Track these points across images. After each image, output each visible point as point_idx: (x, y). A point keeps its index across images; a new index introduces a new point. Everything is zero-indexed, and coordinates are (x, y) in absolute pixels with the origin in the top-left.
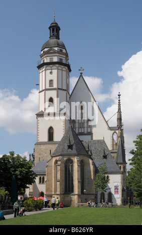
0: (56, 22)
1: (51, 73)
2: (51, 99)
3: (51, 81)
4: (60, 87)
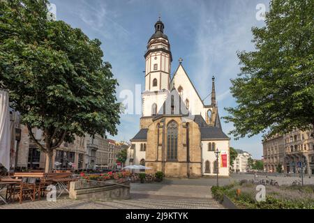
0: (161, 20)
1: (156, 58)
2: (155, 79)
3: (156, 65)
4: (163, 70)
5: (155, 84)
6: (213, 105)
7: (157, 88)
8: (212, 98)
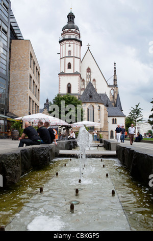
1: (70, 46)
2: (69, 64)
3: (70, 51)
4: (76, 56)
5: (69, 67)
6: (115, 85)
7: (71, 71)
8: (114, 80)
